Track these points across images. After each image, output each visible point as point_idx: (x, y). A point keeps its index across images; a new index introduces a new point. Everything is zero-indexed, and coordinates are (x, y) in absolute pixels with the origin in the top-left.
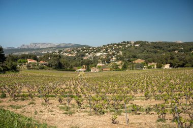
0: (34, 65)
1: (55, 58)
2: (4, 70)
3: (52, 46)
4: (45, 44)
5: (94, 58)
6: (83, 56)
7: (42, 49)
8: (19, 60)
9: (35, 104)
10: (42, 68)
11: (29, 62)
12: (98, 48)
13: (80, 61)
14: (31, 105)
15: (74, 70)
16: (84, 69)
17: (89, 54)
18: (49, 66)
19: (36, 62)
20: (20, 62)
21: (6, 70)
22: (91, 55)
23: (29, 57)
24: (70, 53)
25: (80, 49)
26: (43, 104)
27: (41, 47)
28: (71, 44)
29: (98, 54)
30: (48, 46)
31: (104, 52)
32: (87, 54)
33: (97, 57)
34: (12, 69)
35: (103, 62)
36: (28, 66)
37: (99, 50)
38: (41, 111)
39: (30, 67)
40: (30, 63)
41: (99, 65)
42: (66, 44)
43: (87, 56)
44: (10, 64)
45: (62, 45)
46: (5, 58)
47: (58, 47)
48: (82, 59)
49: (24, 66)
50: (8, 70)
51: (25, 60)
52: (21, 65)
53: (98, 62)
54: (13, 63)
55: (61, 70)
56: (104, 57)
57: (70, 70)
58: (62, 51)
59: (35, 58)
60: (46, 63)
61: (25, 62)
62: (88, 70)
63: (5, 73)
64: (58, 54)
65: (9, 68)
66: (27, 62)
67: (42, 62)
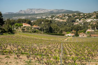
0: (28, 28)
1: (47, 23)
2: (2, 32)
3: (46, 11)
4: (40, 9)
5: (84, 24)
6: (74, 21)
7: (37, 14)
8: (16, 24)
9: (9, 58)
10: (35, 32)
11: (24, 25)
12: (89, 14)
13: (70, 26)
14: (6, 58)
15: (63, 35)
16: (73, 34)
17: (80, 20)
18: (41, 30)
19: (30, 26)
20: (17, 26)
21: (4, 32)
22: (81, 21)
23: (25, 21)
24: (61, 19)
25: (71, 15)
26: (15, 58)
27: (36, 12)
28: (63, 10)
29: (89, 20)
30: (42, 12)
31: (94, 18)
32: (78, 20)
33: (88, 23)
34: (8, 31)
35: (93, 28)
36: (23, 30)
37: (89, 16)
38: (10, 62)
39: (24, 30)
40: (25, 27)
41: (88, 30)
42: (59, 10)
43: (78, 21)
44: (7, 27)
45: (55, 11)
46: (4, 22)
47: (51, 13)
48: (73, 25)
49: (20, 29)
50: (5, 32)
51: (21, 24)
52: (17, 28)
53: (88, 28)
54: (10, 26)
55: (51, 34)
56: (95, 24)
57: (59, 35)
58: (54, 16)
59: (29, 23)
60: (38, 27)
61: (20, 26)
62: (77, 35)
63: (2, 34)
64: (50, 19)
65: (6, 30)
66: (22, 25)
67: (35, 26)
